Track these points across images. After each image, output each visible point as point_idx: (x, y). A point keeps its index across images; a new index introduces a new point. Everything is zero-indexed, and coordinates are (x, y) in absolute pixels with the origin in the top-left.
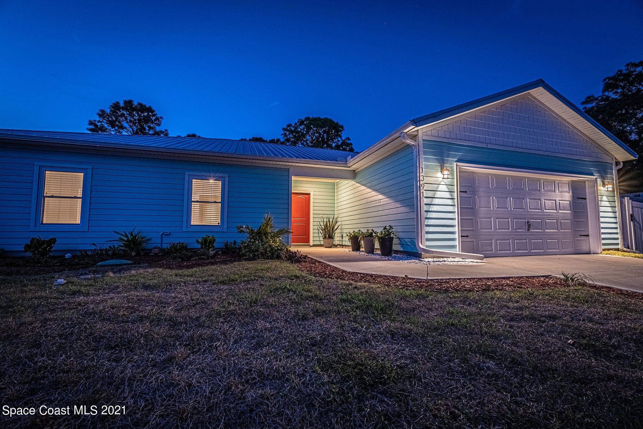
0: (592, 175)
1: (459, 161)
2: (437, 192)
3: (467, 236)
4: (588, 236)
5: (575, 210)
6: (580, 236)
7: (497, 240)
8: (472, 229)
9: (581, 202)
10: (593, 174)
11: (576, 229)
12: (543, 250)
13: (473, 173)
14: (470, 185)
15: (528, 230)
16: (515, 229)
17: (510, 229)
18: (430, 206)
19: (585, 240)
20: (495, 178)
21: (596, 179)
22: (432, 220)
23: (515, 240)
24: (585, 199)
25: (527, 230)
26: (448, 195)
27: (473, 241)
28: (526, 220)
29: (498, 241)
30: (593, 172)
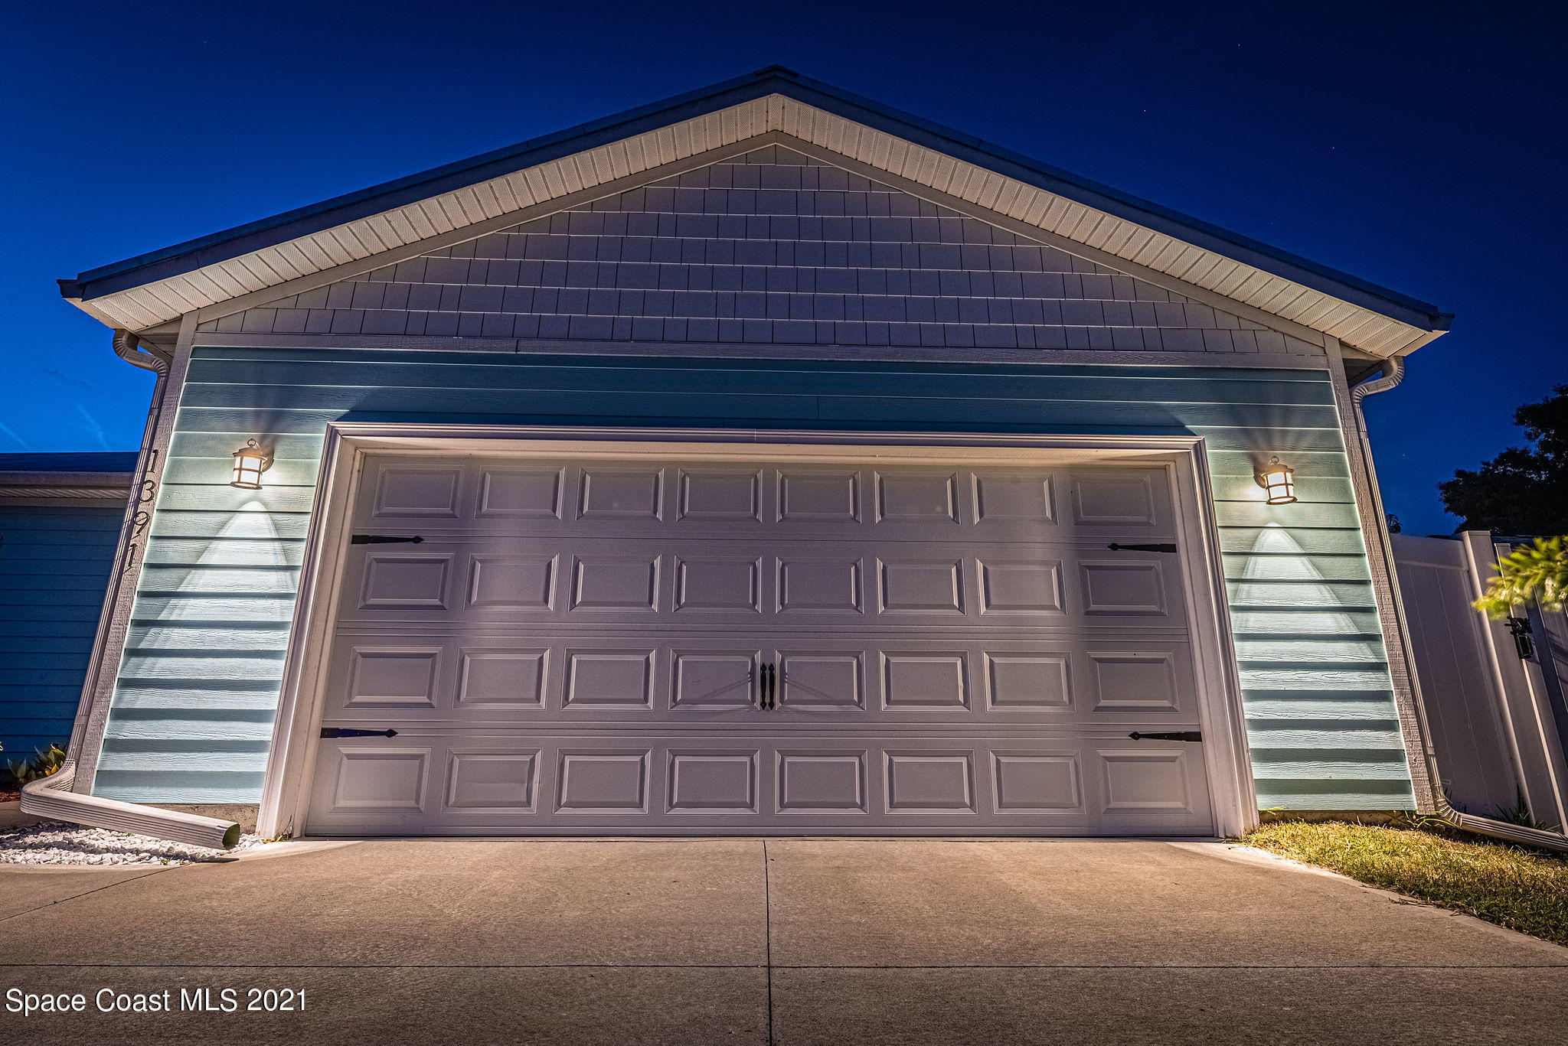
0: (1179, 429)
1: (354, 416)
2: (215, 544)
3: (391, 733)
4: (1196, 737)
5: (1093, 607)
6: (1135, 736)
7: (564, 753)
8: (424, 699)
9: (1137, 563)
10: (1182, 426)
11: (1103, 703)
12: (862, 806)
13: (470, 459)
14: (448, 510)
15: (768, 705)
16: (683, 701)
17: (651, 704)
18: (165, 600)
19: (1173, 759)
20: (588, 478)
21: (1199, 449)
22: (163, 662)
23: (675, 754)
24: (1172, 548)
25: (757, 705)
26: (270, 554)
27: (421, 757)
28: (758, 657)
29: (568, 760)
30: (1182, 417)
